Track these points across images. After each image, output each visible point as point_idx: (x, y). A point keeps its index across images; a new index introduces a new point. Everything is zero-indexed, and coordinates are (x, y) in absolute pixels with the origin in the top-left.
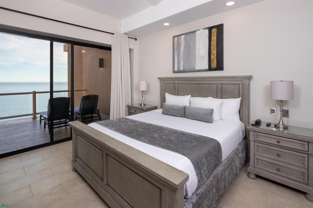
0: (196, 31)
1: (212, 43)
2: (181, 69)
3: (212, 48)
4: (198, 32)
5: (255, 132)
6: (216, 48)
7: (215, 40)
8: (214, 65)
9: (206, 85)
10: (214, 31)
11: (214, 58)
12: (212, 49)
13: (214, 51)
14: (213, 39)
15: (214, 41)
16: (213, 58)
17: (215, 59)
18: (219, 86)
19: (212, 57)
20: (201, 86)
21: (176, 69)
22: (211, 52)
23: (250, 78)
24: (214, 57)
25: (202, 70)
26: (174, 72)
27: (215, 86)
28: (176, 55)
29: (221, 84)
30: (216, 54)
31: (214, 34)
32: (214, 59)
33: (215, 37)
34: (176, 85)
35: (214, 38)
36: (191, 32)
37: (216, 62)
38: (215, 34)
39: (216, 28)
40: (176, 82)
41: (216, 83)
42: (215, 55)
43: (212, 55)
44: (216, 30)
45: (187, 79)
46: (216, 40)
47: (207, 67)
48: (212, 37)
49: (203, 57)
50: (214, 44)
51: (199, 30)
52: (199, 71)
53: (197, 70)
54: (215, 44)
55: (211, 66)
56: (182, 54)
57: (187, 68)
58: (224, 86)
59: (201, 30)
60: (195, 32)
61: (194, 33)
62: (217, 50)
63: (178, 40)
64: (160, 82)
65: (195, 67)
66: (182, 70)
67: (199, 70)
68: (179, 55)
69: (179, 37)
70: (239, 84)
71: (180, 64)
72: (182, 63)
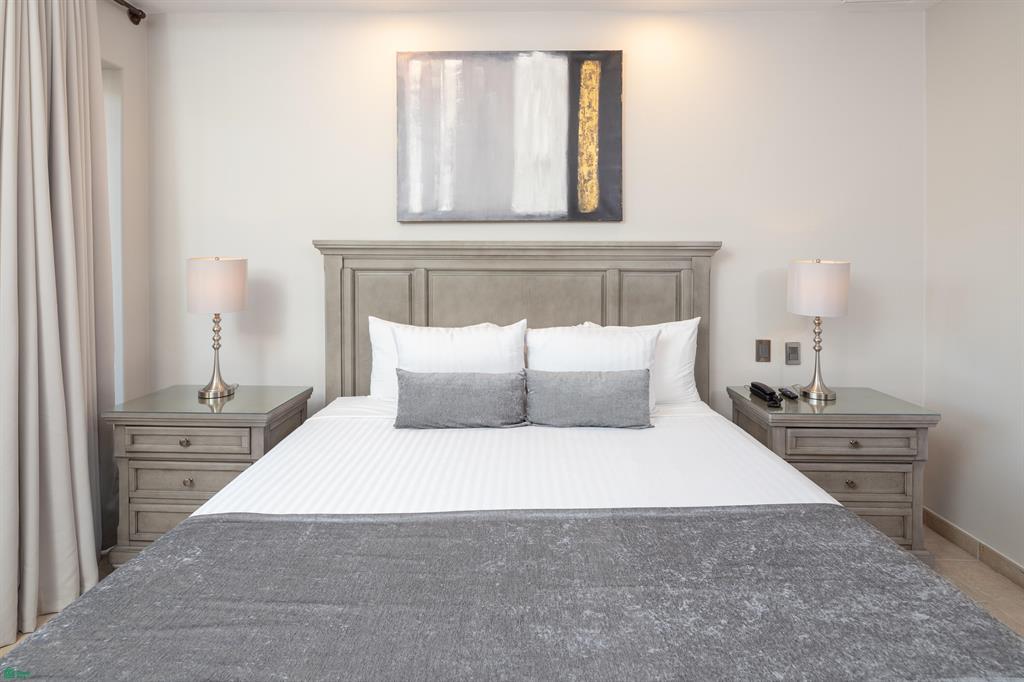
0: (517, 53)
1: (581, 116)
2: (444, 208)
3: (580, 132)
4: (522, 61)
5: (789, 430)
6: (595, 135)
7: (593, 105)
8: (590, 200)
9: (562, 277)
10: (590, 69)
11: (590, 173)
12: (580, 139)
13: (590, 148)
14: (584, 101)
15: (589, 107)
16: (586, 173)
17: (595, 176)
18: (612, 279)
19: (584, 170)
20: (543, 278)
21: (416, 206)
22: (581, 150)
23: (712, 249)
24: (588, 168)
25: (541, 216)
26: (406, 220)
27: (597, 278)
28: (415, 142)
29: (620, 271)
30: (596, 158)
31: (589, 83)
32: (590, 178)
33: (595, 95)
34: (420, 279)
35: (590, 96)
36: (491, 54)
37: (596, 190)
38: (595, 82)
39: (597, 62)
40: (419, 264)
41: (603, 267)
42: (595, 163)
43: (582, 159)
44: (599, 70)
45: (481, 252)
46: (596, 105)
47: (562, 207)
48: (584, 91)
49: (547, 165)
50: (589, 119)
51: (529, 53)
52: (529, 219)
53: (518, 216)
54: (595, 121)
55: (579, 203)
56: (445, 141)
57: (474, 206)
58: (628, 278)
59: (538, 56)
60: (512, 59)
61: (506, 60)
62: (601, 145)
63: (427, 73)
64: (327, 268)
65: (510, 204)
66: (445, 213)
67: (529, 216)
68: (430, 142)
69: (435, 63)
70: (680, 271)
71: (438, 183)
72: (446, 179)
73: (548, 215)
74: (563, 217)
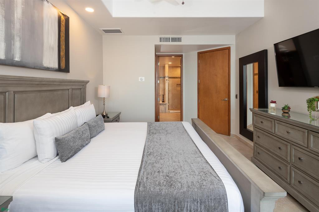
1: (61, 34)
2: (16, 59)
4: (46, 3)
7: (64, 31)
10: (63, 19)
12: (61, 43)
13: (63, 47)
19: (62, 54)
21: (2, 55)
32: (63, 57)
37: (64, 62)
38: (64, 24)
41: (69, 88)
42: (64, 52)
43: (61, 50)
47: (56, 66)
49: (53, 49)
50: (63, 36)
53: (45, 67)
55: (61, 65)
57: (29, 60)
59: (50, 5)
65: (42, 61)
66: (17, 62)
67: (48, 68)
71: (14, 45)
72: (17, 44)
73: (53, 68)
74: (57, 70)
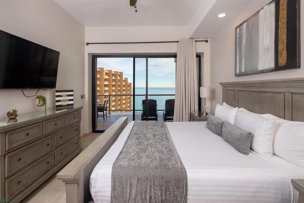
0: (259, 11)
1: (280, 24)
3: (279, 31)
4: (261, 12)
6: (285, 31)
7: (284, 16)
8: (283, 61)
11: (283, 48)
12: (279, 34)
13: (283, 37)
14: (281, 16)
15: (283, 18)
17: (285, 49)
18: (288, 96)
19: (280, 48)
21: (238, 71)
22: (279, 39)
24: (283, 46)
25: (266, 70)
27: (282, 96)
28: (238, 52)
29: (291, 93)
30: (285, 41)
31: (282, 7)
32: (283, 50)
33: (285, 12)
34: (236, 93)
35: (283, 13)
36: (253, 16)
37: (285, 56)
38: (285, 6)
40: (236, 89)
41: (284, 91)
43: (280, 43)
45: (245, 85)
47: (272, 65)
48: (281, 12)
49: (268, 49)
50: (283, 23)
51: (263, 8)
52: (263, 72)
53: (260, 71)
54: (285, 24)
55: (279, 62)
56: (243, 50)
57: (249, 69)
58: (296, 97)
59: (266, 7)
60: (258, 14)
63: (240, 30)
64: (223, 89)
65: (257, 67)
66: (243, 72)
69: (241, 27)
72: (243, 62)
73: (268, 69)
74: (273, 70)
